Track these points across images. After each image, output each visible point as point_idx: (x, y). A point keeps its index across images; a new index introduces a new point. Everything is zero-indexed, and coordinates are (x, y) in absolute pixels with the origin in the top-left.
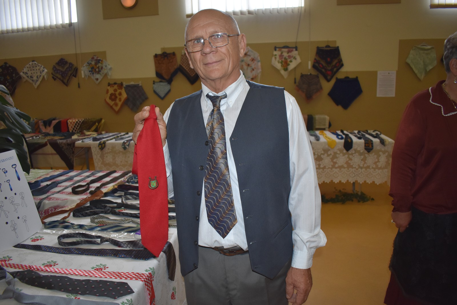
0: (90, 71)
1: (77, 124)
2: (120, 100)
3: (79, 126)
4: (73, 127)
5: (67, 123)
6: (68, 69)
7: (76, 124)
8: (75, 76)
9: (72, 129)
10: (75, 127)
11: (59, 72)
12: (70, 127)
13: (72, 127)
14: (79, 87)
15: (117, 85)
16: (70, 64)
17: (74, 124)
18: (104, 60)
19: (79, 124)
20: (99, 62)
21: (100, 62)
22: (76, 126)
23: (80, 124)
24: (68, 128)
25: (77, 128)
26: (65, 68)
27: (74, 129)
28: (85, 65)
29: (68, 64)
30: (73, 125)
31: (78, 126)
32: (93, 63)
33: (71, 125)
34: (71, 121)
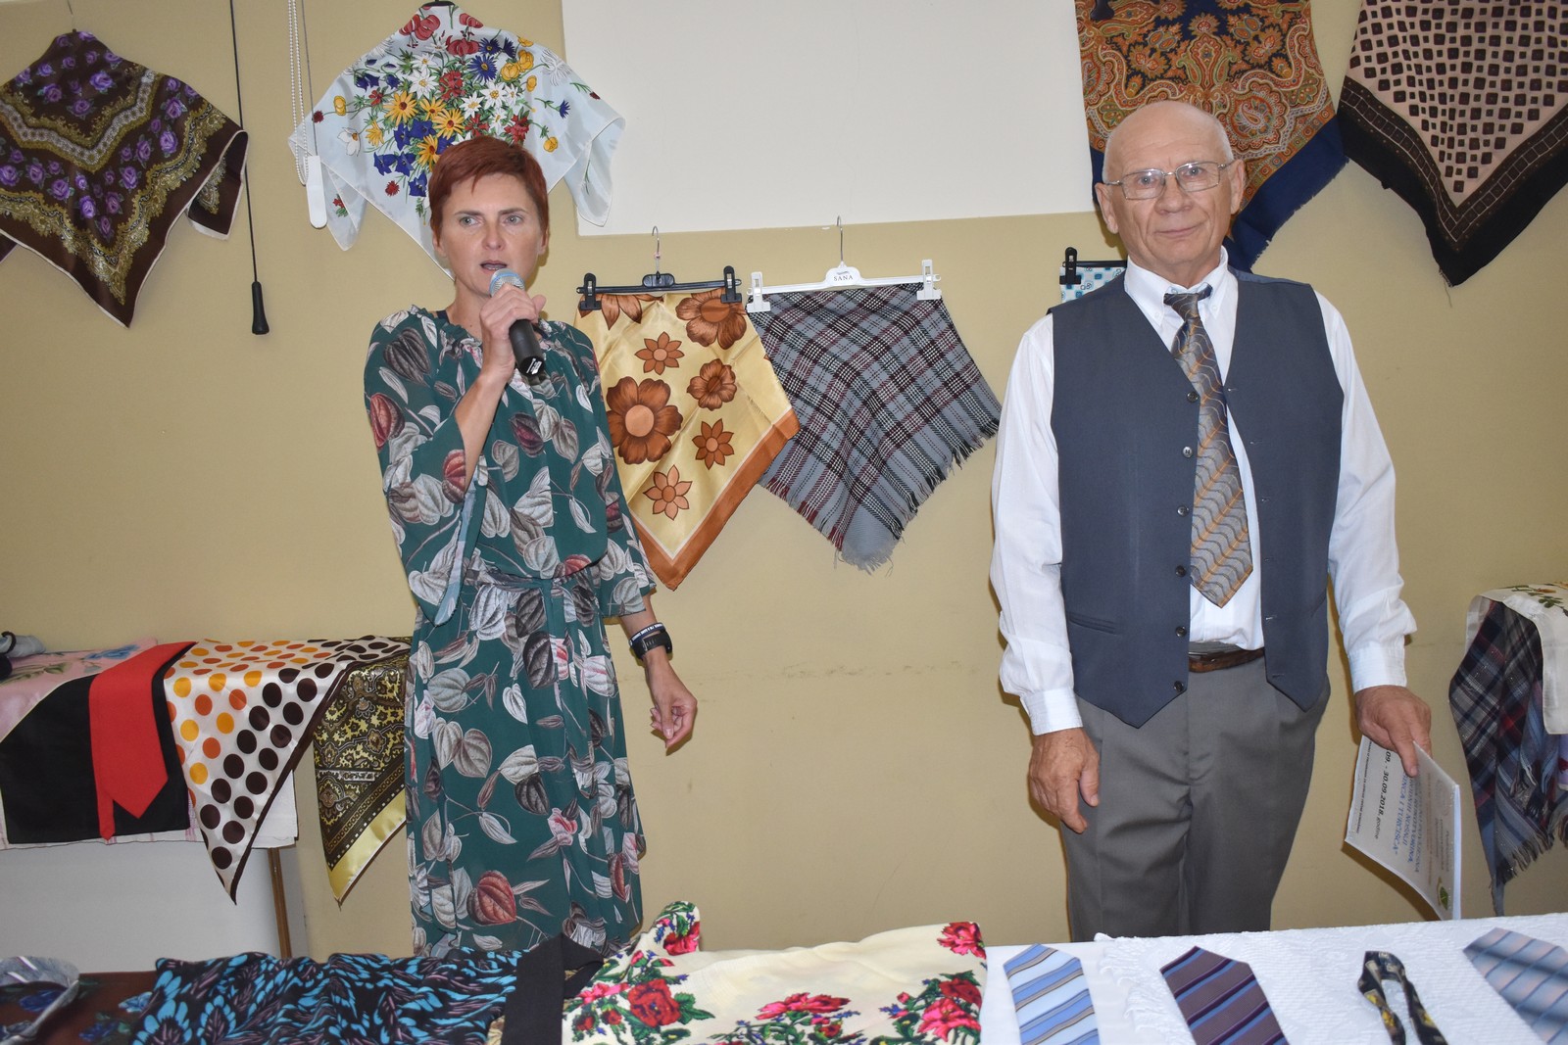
0: (383, 164)
1: (276, 716)
2: (712, 446)
3: (297, 732)
4: (229, 746)
5: (163, 712)
6: (145, 150)
7: (258, 718)
8: (219, 221)
9: (216, 769)
10: (246, 742)
11: (36, 173)
12: (193, 755)
13: (212, 748)
14: (260, 326)
15: (680, 296)
16: (168, 90)
17: (242, 721)
18: (538, 52)
19: (293, 713)
20: (490, 73)
21: (501, 61)
22: (264, 740)
23: (309, 709)
24: (172, 756)
25: (268, 759)
26: (112, 136)
27: (233, 766)
28: (325, 104)
29: (146, 96)
30: (225, 723)
31: (281, 736)
32: (423, 81)
33: (208, 729)
34: (201, 685)
